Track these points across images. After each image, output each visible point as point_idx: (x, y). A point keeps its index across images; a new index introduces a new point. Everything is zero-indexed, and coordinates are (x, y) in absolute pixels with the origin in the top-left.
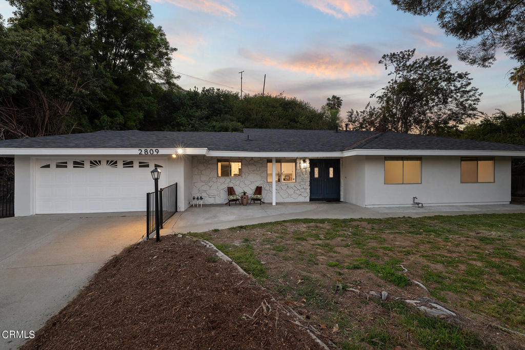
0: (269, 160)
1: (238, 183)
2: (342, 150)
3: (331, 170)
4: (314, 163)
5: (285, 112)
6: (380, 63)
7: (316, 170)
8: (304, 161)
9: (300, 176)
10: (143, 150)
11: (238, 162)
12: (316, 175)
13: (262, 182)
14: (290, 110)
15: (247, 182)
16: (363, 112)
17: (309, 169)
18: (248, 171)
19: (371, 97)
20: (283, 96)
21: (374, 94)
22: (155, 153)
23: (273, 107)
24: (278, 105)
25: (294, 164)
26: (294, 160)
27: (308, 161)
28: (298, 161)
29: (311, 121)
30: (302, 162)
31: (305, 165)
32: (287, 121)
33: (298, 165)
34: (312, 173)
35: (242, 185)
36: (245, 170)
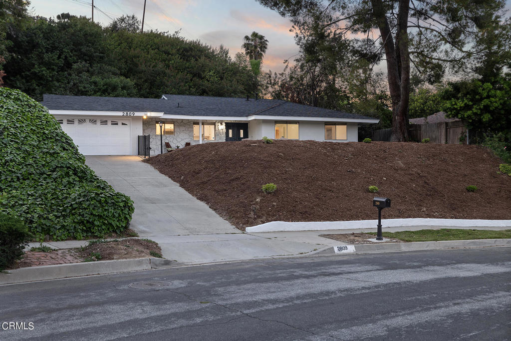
0: (196, 123)
1: (171, 140)
2: (247, 116)
3: (242, 131)
4: (229, 125)
5: (185, 62)
6: (290, 31)
7: (230, 131)
8: (221, 124)
9: (218, 135)
10: (125, 113)
11: (171, 124)
12: (230, 135)
13: (190, 139)
14: (193, 60)
15: (179, 140)
16: (282, 74)
17: (225, 130)
18: (179, 130)
19: (284, 63)
20: (180, 35)
21: (287, 61)
22: (132, 115)
23: (167, 53)
24: (174, 51)
25: (214, 126)
26: (214, 123)
27: (224, 124)
28: (217, 124)
29: (222, 78)
30: (219, 124)
31: (222, 127)
32: (189, 76)
33: (217, 127)
34: (227, 133)
35: (175, 141)
36: (177, 130)
